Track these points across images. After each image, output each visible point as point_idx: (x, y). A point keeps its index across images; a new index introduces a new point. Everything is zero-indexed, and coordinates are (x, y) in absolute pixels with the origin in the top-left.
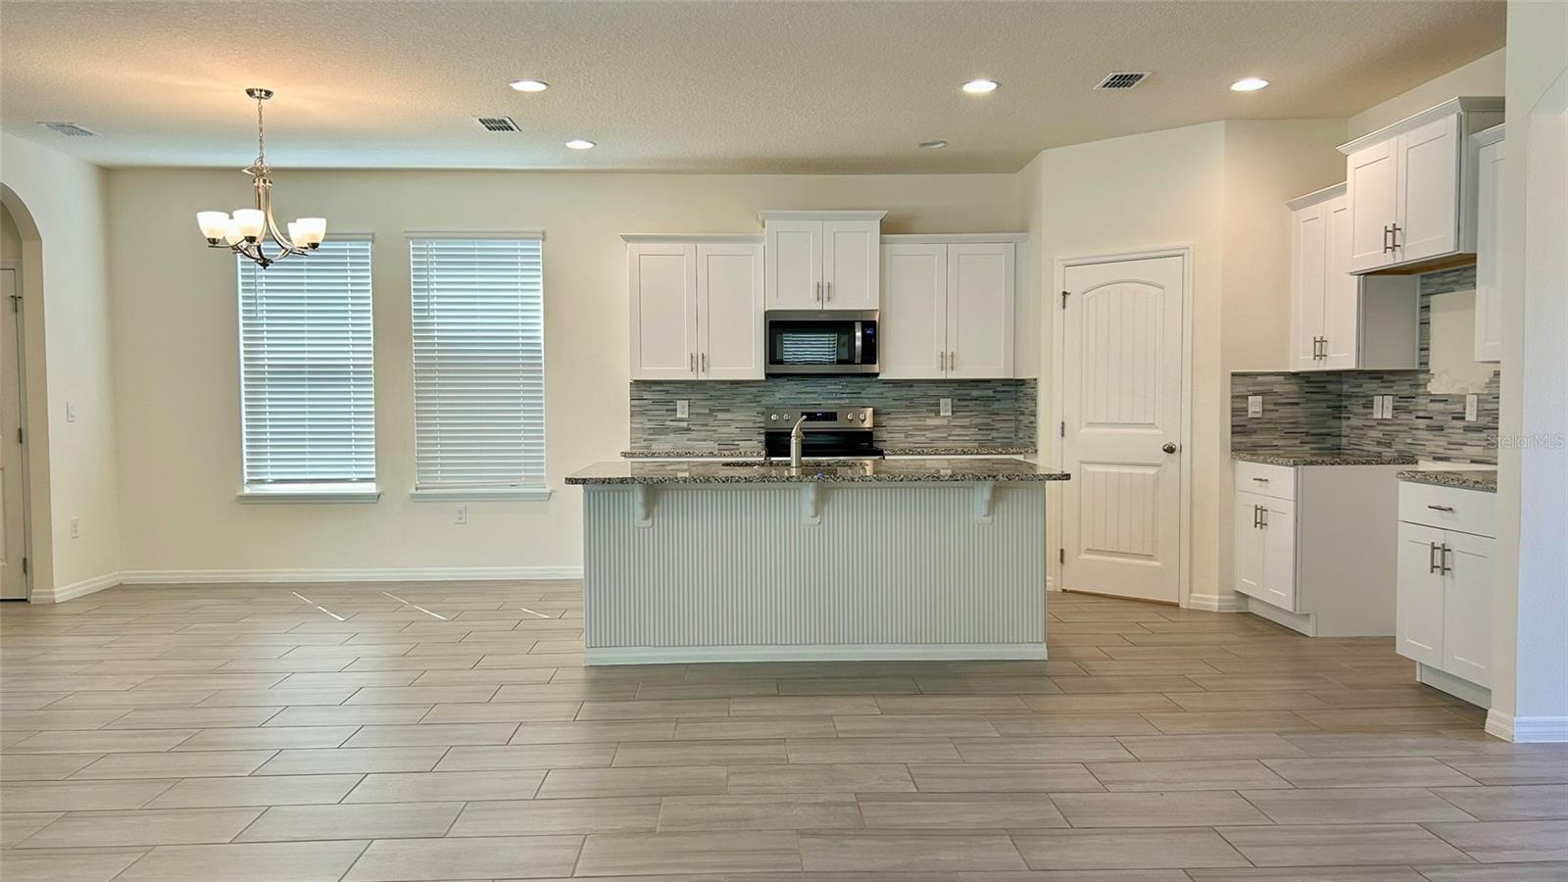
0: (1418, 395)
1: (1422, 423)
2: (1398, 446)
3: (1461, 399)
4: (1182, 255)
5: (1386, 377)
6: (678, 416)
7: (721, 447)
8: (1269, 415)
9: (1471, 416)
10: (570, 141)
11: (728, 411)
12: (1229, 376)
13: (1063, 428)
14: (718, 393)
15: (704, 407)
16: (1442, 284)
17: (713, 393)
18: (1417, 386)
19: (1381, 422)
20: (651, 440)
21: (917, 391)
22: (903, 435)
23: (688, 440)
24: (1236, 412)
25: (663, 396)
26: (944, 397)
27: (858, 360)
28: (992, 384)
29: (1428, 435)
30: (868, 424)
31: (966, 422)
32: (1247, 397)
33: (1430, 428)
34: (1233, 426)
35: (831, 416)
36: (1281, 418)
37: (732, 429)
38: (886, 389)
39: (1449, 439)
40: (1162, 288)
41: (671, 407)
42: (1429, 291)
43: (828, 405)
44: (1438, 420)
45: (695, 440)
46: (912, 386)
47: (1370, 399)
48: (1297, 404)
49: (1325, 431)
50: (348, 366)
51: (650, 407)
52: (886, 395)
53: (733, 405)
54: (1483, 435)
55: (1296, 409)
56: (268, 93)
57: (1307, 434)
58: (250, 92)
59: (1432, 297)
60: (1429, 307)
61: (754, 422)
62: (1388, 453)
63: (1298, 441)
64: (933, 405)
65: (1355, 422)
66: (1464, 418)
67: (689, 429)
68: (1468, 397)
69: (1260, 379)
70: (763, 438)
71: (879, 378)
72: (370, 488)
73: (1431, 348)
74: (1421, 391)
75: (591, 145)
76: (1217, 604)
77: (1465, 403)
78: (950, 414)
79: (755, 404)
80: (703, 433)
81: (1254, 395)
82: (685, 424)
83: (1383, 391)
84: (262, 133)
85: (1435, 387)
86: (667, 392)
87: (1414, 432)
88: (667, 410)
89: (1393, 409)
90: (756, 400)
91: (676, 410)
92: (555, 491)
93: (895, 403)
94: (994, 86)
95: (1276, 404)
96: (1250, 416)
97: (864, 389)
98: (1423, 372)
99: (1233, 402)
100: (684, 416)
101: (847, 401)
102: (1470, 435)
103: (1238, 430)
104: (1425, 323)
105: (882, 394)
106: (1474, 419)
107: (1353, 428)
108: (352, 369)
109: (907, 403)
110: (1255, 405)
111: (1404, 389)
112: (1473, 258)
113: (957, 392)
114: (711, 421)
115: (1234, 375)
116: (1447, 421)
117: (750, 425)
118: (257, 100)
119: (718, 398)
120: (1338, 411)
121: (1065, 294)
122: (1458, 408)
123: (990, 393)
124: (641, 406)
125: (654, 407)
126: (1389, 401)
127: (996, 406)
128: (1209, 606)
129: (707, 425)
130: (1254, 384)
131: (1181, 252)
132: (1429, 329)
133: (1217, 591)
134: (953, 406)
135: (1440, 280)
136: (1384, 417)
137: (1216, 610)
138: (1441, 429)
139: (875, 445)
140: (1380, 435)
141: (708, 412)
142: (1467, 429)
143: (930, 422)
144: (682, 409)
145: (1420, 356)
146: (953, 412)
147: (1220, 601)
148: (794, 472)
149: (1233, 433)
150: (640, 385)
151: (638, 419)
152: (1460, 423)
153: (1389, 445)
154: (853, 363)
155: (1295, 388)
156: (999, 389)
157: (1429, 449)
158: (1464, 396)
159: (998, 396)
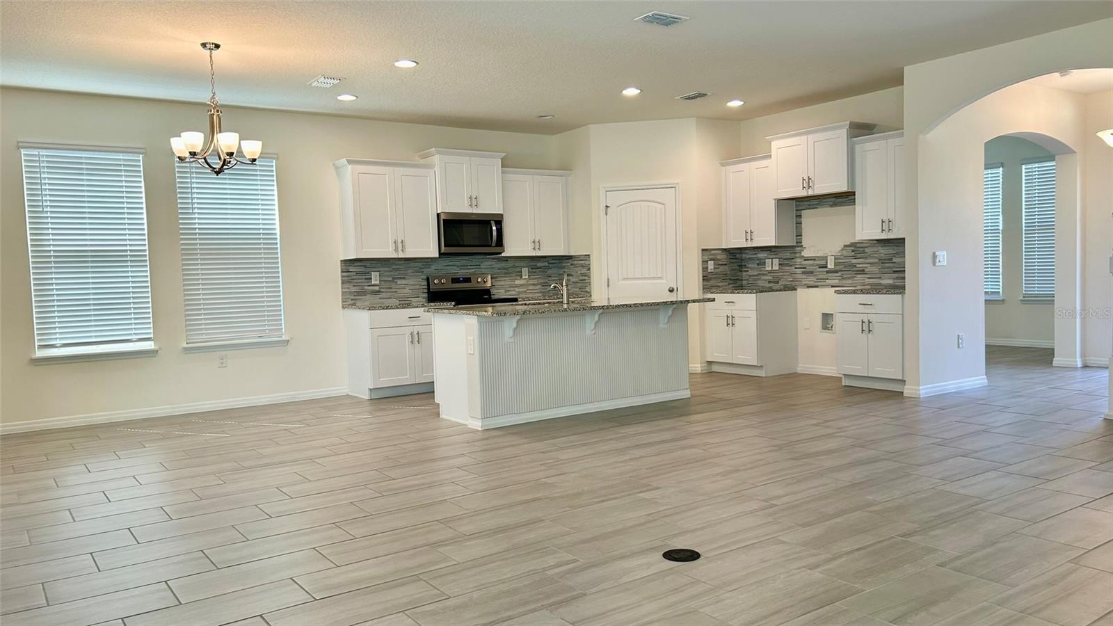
0: (796, 257)
1: (799, 271)
2: (782, 283)
3: (825, 258)
4: (675, 187)
5: (773, 250)
6: (373, 283)
7: (401, 302)
8: (717, 270)
9: (831, 265)
10: (340, 95)
11: (404, 278)
12: (700, 251)
13: (608, 282)
14: (397, 267)
15: (389, 276)
16: (809, 205)
17: (394, 267)
18: (795, 253)
19: (772, 272)
20: (356, 299)
21: (510, 264)
22: (504, 291)
23: (380, 299)
24: (705, 269)
25: (363, 269)
26: (524, 267)
27: (494, 244)
28: (547, 259)
29: (804, 276)
30: (489, 284)
31: (535, 282)
32: (707, 261)
33: (803, 273)
34: (703, 277)
35: (468, 280)
36: (721, 272)
37: (407, 290)
38: (494, 263)
39: (817, 277)
40: (663, 204)
41: (367, 277)
42: (800, 208)
43: (462, 273)
44: (809, 269)
45: (383, 298)
46: (507, 261)
47: (763, 261)
48: (726, 264)
49: (736, 278)
50: (126, 251)
51: (354, 277)
52: (495, 266)
53: (406, 274)
54: (839, 274)
55: (726, 267)
56: (217, 46)
57: (730, 279)
58: (204, 45)
59: (803, 211)
60: (801, 216)
61: (420, 285)
62: (776, 286)
63: (727, 284)
64: (519, 272)
65: (751, 272)
66: (826, 267)
67: (379, 291)
68: (829, 257)
69: (713, 252)
70: (426, 295)
71: (503, 255)
72: (149, 345)
73: (803, 235)
74: (798, 255)
75: (354, 98)
76: (700, 369)
77: (827, 260)
78: (527, 277)
79: (420, 274)
80: (389, 294)
81: (710, 260)
82: (377, 288)
83: (772, 257)
84: (213, 77)
85: (805, 253)
86: (365, 266)
87: (794, 275)
88: (366, 279)
89: (779, 265)
90: (420, 270)
91: (371, 279)
92: (292, 339)
93: (499, 271)
94: (639, 91)
95: (718, 265)
96: (709, 271)
97: (482, 262)
98: (798, 247)
99: (703, 264)
100: (376, 283)
101: (473, 270)
102: (830, 275)
103: (705, 278)
104: (799, 224)
105: (491, 265)
106: (833, 267)
107: (750, 276)
108: (129, 253)
109: (506, 271)
110: (711, 265)
111: (788, 255)
112: (854, 194)
113: (531, 264)
114: (393, 285)
115: (703, 250)
116: (815, 269)
117: (418, 287)
118: (209, 51)
119: (397, 270)
120: (741, 267)
121: (607, 207)
122: (823, 262)
123: (546, 264)
124: (348, 276)
125: (357, 277)
126: (776, 261)
127: (550, 271)
128: (696, 370)
129: (391, 288)
130: (710, 255)
131: (674, 186)
132: (801, 226)
133: (699, 362)
134: (529, 272)
135: (808, 203)
136: (774, 269)
137: (700, 372)
138: (812, 273)
139: (492, 296)
140: (771, 278)
141: (391, 279)
142: (827, 272)
143: (517, 282)
144: (375, 278)
145: (796, 239)
146: (529, 276)
147: (701, 367)
148: (565, 306)
149: (703, 280)
150: (347, 263)
151: (347, 285)
152: (825, 269)
153: (778, 282)
154: (490, 246)
155: (725, 256)
156: (550, 262)
157: (804, 282)
158: (827, 257)
159: (550, 265)
